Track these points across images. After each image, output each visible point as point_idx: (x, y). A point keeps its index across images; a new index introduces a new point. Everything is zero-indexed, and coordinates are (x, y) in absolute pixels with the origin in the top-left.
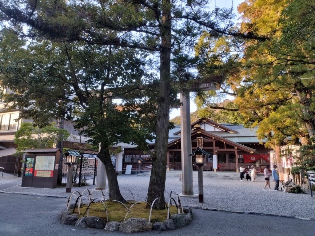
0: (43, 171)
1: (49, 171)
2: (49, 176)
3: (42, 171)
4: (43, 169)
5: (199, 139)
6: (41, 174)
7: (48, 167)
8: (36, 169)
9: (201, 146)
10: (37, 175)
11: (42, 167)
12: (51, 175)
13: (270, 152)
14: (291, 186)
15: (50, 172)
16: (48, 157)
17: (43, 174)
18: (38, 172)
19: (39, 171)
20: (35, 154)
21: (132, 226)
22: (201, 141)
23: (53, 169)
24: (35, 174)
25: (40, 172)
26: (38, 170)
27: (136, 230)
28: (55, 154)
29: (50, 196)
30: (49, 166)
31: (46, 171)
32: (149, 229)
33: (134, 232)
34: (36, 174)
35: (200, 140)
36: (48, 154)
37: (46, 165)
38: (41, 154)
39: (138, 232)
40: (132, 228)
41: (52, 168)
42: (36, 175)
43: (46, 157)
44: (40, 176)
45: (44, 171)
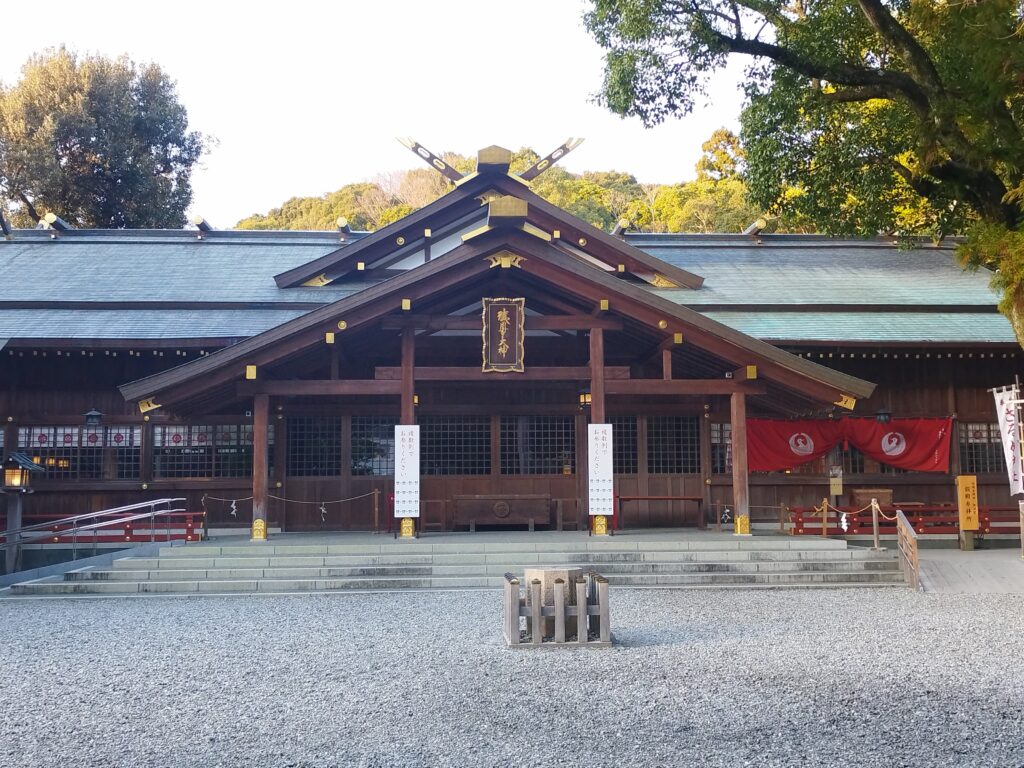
5: (495, 310)
9: (510, 358)
22: (512, 326)
35: (502, 315)
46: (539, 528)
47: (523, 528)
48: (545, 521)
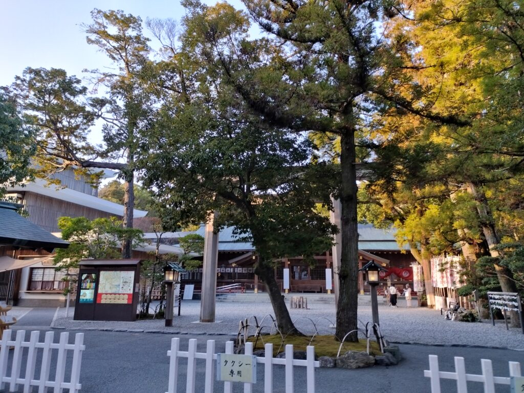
0: (113, 295)
1: (124, 294)
2: (125, 302)
3: (111, 294)
4: (114, 291)
6: (110, 299)
7: (122, 287)
8: (100, 291)
10: (103, 301)
11: (110, 288)
12: (128, 301)
13: (411, 264)
14: (462, 312)
15: (127, 296)
16: (122, 272)
17: (115, 299)
18: (104, 296)
19: (106, 294)
20: (98, 268)
21: (356, 361)
23: (131, 292)
24: (98, 299)
25: (108, 295)
26: (104, 292)
27: (361, 365)
28: (135, 268)
29: (151, 332)
30: (125, 288)
31: (119, 294)
32: (372, 363)
33: (359, 368)
34: (101, 299)
36: (122, 268)
37: (119, 285)
38: (108, 268)
39: (363, 367)
40: (357, 363)
41: (130, 290)
42: (100, 301)
43: (118, 272)
44: (108, 302)
45: (115, 294)
46: (318, 292)
47: (314, 292)
48: (319, 290)
